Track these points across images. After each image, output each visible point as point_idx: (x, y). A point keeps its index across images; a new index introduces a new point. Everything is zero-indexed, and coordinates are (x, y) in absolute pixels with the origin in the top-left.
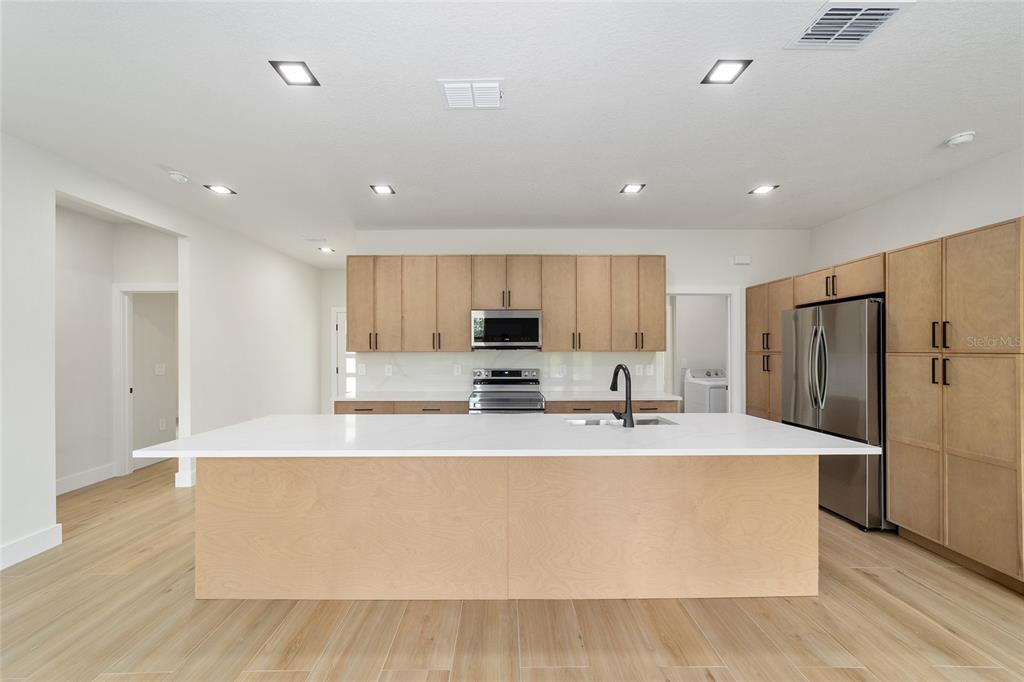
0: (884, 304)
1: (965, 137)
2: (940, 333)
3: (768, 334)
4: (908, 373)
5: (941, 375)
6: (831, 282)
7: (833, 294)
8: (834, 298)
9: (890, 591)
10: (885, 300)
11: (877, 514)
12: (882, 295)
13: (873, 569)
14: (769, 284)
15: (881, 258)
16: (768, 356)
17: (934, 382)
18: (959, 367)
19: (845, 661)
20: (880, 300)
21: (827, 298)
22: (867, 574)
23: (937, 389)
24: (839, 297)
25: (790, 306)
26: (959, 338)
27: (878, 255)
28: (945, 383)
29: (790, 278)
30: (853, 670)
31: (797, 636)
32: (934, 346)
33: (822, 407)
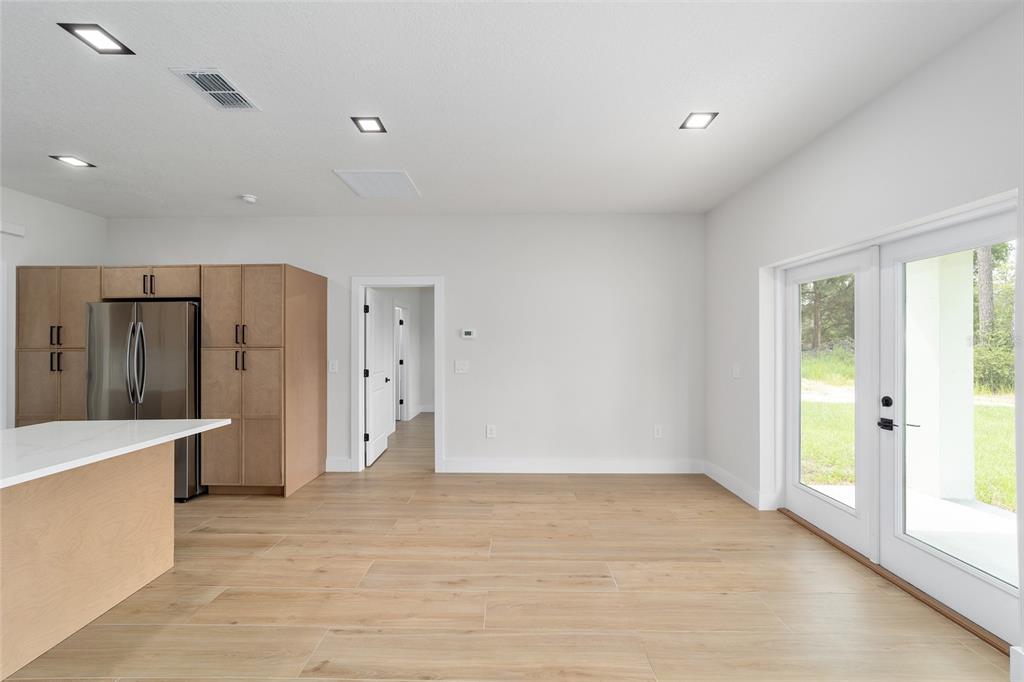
0: (200, 308)
1: (251, 198)
2: (240, 333)
3: (59, 328)
4: (217, 363)
5: (241, 364)
6: (149, 280)
7: (151, 292)
8: (152, 296)
9: (220, 532)
10: (200, 304)
11: (193, 484)
12: (198, 300)
13: (203, 524)
14: (61, 268)
15: (197, 269)
16: (59, 354)
17: (236, 369)
18: (253, 357)
19: (214, 593)
20: (196, 303)
21: (144, 296)
22: (201, 531)
23: (237, 374)
24: (156, 296)
25: (95, 298)
26: (253, 336)
27: (195, 266)
28: (244, 369)
29: (95, 267)
30: (222, 594)
31: (172, 605)
32: (237, 342)
33: (141, 401)
